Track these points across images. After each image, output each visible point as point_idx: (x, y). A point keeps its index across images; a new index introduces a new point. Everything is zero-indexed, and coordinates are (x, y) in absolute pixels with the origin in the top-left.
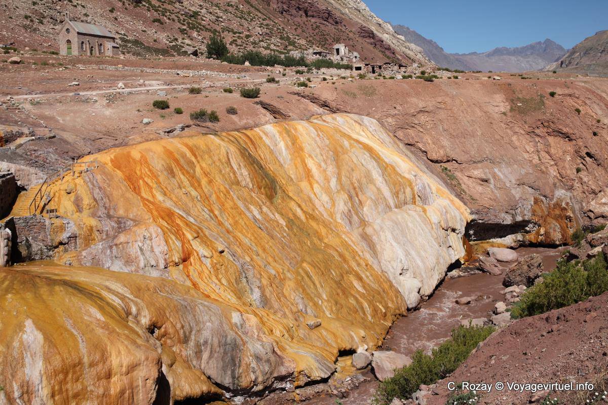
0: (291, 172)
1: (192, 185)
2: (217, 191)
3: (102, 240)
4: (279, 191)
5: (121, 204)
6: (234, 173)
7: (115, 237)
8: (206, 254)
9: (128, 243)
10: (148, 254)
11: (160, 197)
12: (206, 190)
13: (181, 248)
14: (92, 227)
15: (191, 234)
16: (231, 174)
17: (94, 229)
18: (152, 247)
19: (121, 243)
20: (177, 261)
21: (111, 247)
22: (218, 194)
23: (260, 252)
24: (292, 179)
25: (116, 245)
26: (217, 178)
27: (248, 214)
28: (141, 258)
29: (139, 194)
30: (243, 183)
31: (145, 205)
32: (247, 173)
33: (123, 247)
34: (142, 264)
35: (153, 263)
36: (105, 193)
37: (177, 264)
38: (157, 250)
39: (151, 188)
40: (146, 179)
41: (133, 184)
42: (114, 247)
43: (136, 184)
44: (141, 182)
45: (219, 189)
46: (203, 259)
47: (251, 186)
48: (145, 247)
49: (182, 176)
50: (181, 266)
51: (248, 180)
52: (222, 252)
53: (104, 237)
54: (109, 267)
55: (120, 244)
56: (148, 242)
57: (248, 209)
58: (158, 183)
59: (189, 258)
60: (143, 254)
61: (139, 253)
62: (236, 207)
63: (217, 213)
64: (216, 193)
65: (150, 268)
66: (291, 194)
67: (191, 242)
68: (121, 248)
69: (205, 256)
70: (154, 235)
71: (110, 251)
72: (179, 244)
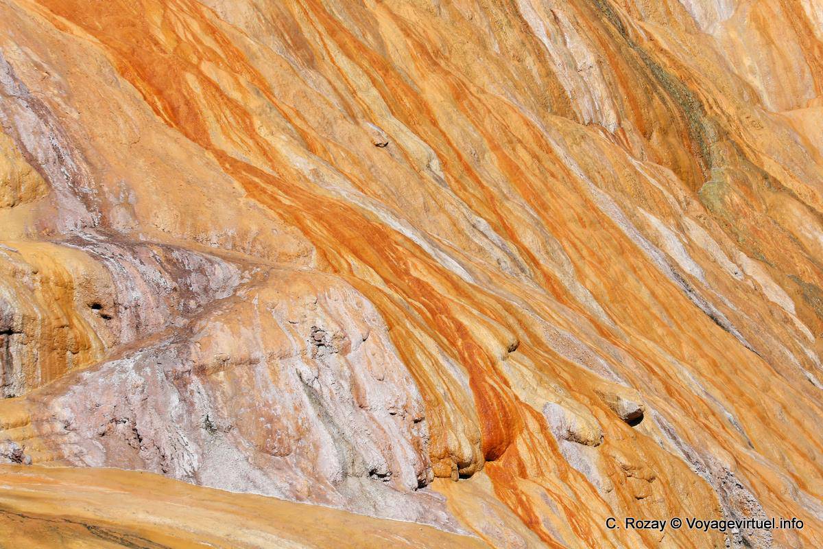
0: (747, 62)
1: (394, 107)
2: (498, 135)
4: (718, 151)
5: (146, 185)
6: (541, 55)
7: (184, 336)
8: (579, 425)
9: (252, 362)
10: (345, 415)
11: (298, 161)
12: (454, 134)
13: (470, 393)
14: (67, 287)
15: (496, 335)
16: (530, 61)
18: (355, 387)
19: (222, 364)
20: (467, 452)
21: (180, 381)
22: (507, 151)
24: (756, 98)
25: (201, 370)
26: (483, 79)
27: (651, 253)
28: (322, 433)
29: (199, 136)
30: (583, 106)
31: (251, 188)
32: (590, 59)
33: (236, 383)
34: (330, 462)
35: (375, 459)
37: (464, 472)
38: (377, 398)
39: (243, 114)
40: (206, 67)
41: (160, 93)
42: (196, 383)
43: (171, 92)
44: (191, 79)
45: (505, 129)
46: (565, 446)
48: (327, 385)
49: (342, 61)
50: (481, 479)
51: (600, 90)
52: (635, 419)
54: (195, 475)
55: (217, 369)
56: (333, 360)
57: (641, 227)
58: (264, 89)
59: (510, 441)
60: (325, 416)
61: (310, 411)
62: (594, 219)
63: (529, 239)
64: (496, 148)
65: (365, 480)
66: (773, 168)
67: (503, 366)
68: (226, 387)
69: (572, 437)
70: (355, 333)
71: (183, 400)
72: (460, 376)
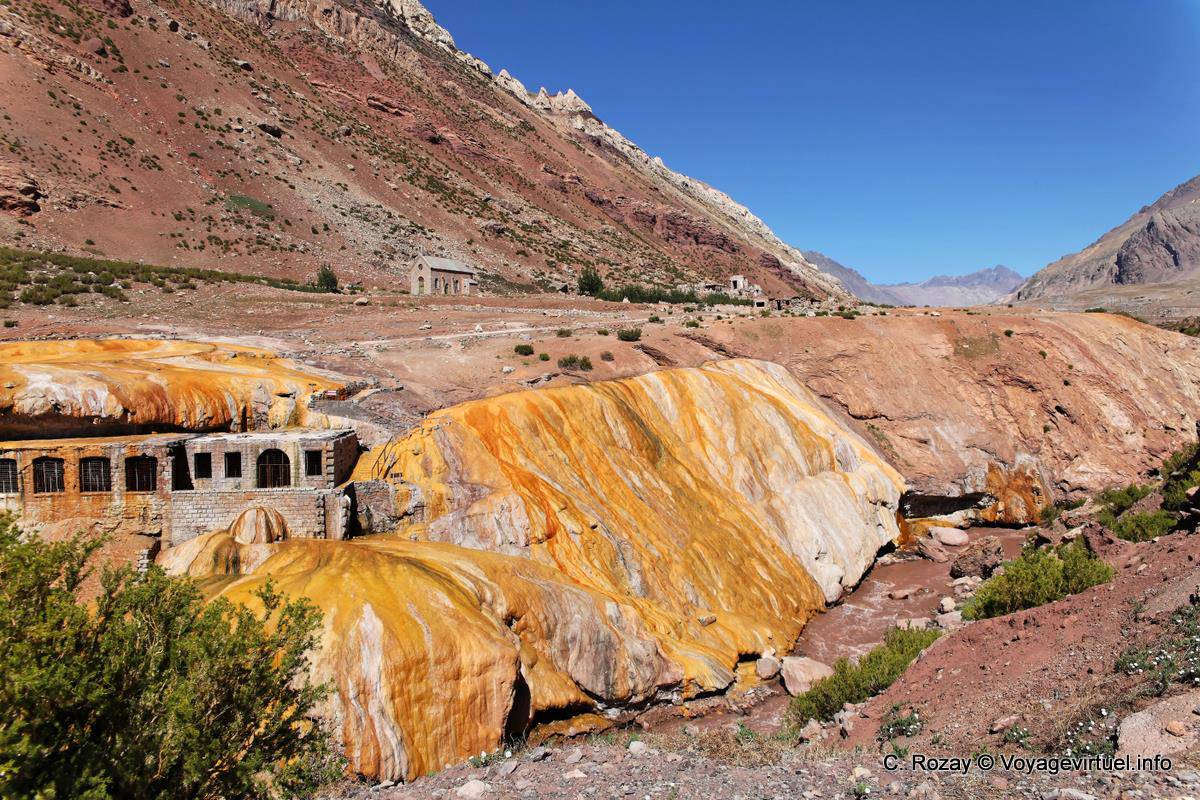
0: (678, 430)
1: (559, 446)
2: (589, 452)
3: (453, 510)
4: (664, 453)
5: (476, 467)
6: (610, 431)
7: (468, 507)
8: (576, 530)
9: (483, 514)
10: (506, 528)
11: (521, 460)
12: (575, 452)
13: (545, 522)
14: (441, 495)
15: (558, 505)
16: (606, 433)
17: (445, 497)
18: (511, 519)
19: (475, 515)
20: (540, 537)
21: (463, 519)
22: (590, 456)
23: (641, 528)
24: (680, 439)
25: (469, 516)
26: (589, 438)
27: (626, 481)
28: (498, 532)
29: (497, 455)
30: (621, 444)
31: (503, 468)
32: (625, 432)
33: (477, 520)
34: (499, 541)
35: (512, 539)
36: (457, 455)
37: (540, 542)
38: (517, 524)
39: (511, 449)
40: (505, 438)
41: (490, 444)
42: (467, 519)
43: (493, 445)
44: (499, 440)
45: (591, 450)
46: (571, 535)
47: (629, 446)
48: (502, 521)
49: (547, 434)
50: (545, 544)
51: (627, 439)
52: (594, 527)
53: (456, 507)
54: (460, 544)
55: (473, 516)
56: (507, 513)
57: (627, 475)
58: (520, 443)
59: (555, 534)
60: (500, 528)
61: (496, 527)
62: (611, 473)
63: (588, 479)
64: (587, 455)
65: (508, 545)
66: (678, 457)
67: (559, 515)
68: (475, 521)
69: (573, 532)
70: (514, 506)
71: (462, 524)
72: (543, 517)
